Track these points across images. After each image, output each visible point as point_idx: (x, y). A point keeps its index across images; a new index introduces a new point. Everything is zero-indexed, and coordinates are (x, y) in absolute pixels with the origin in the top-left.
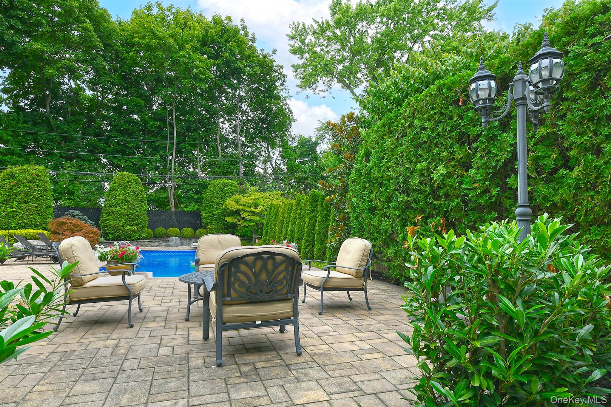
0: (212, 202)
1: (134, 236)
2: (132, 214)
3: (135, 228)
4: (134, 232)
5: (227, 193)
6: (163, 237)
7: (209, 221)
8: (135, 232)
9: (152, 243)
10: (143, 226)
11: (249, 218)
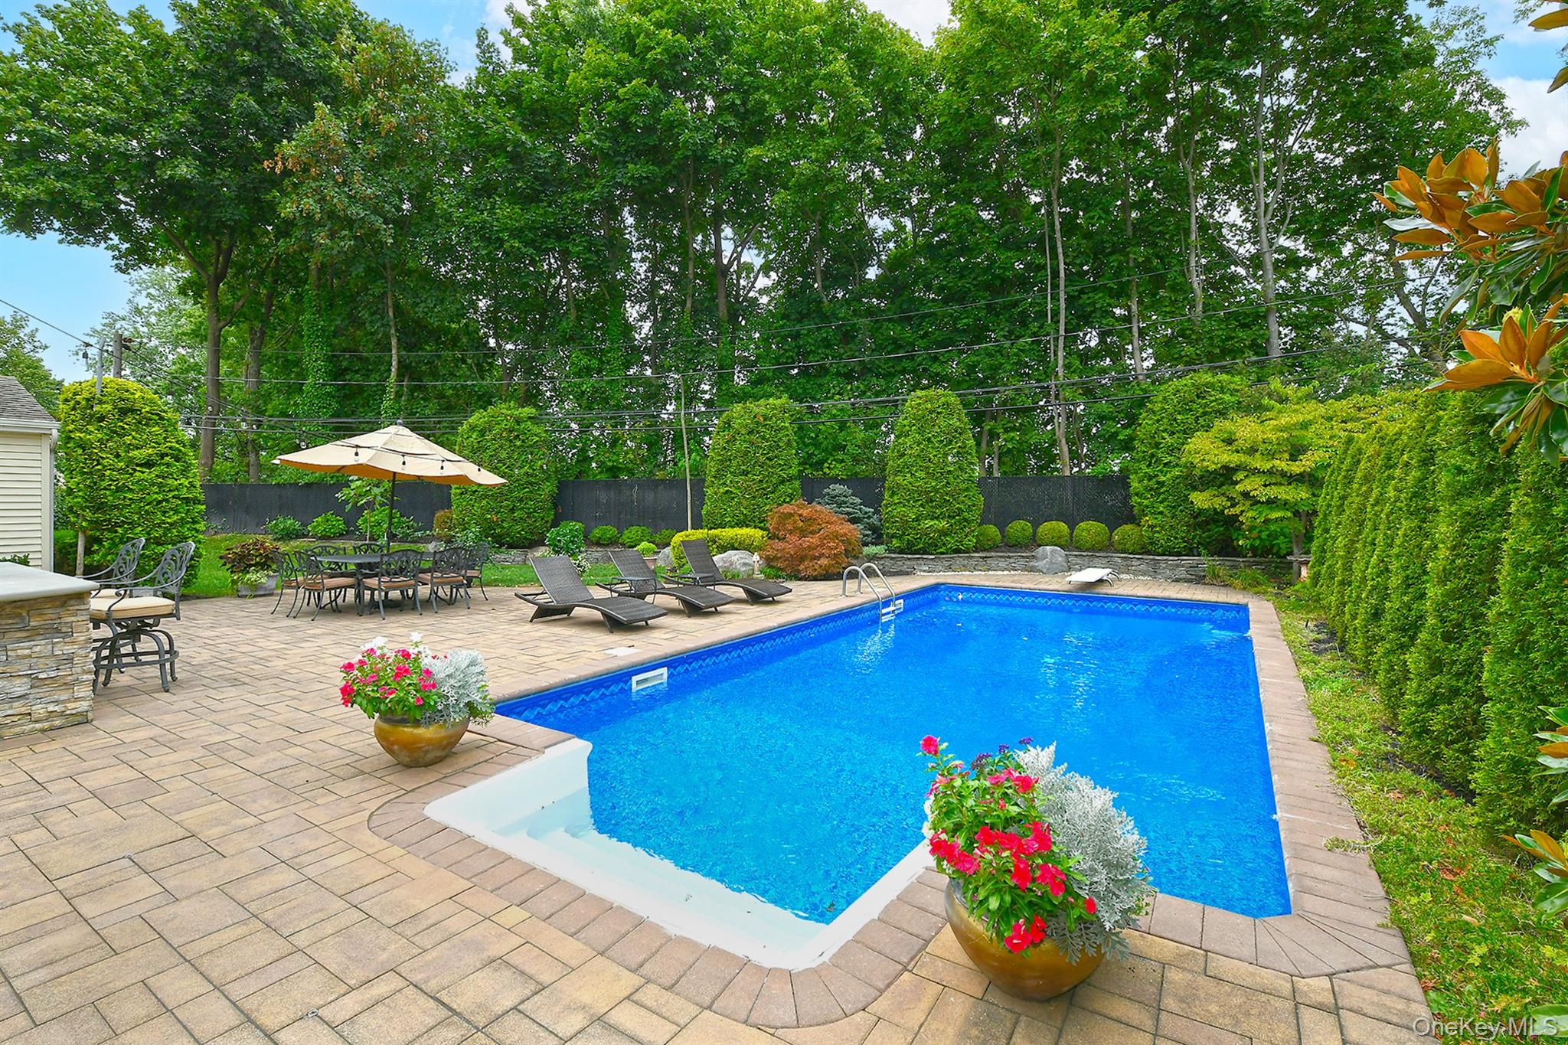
0: (1157, 445)
1: (944, 544)
2: (937, 491)
3: (943, 524)
4: (944, 533)
5: (1205, 414)
6: (1026, 547)
7: (1146, 502)
8: (946, 535)
9: (993, 563)
10: (965, 520)
11: (1262, 494)
